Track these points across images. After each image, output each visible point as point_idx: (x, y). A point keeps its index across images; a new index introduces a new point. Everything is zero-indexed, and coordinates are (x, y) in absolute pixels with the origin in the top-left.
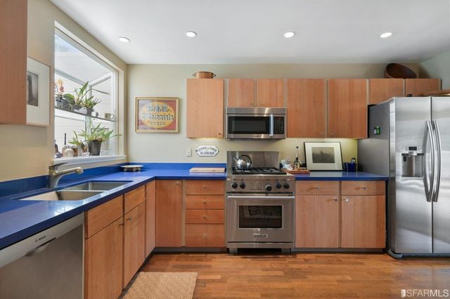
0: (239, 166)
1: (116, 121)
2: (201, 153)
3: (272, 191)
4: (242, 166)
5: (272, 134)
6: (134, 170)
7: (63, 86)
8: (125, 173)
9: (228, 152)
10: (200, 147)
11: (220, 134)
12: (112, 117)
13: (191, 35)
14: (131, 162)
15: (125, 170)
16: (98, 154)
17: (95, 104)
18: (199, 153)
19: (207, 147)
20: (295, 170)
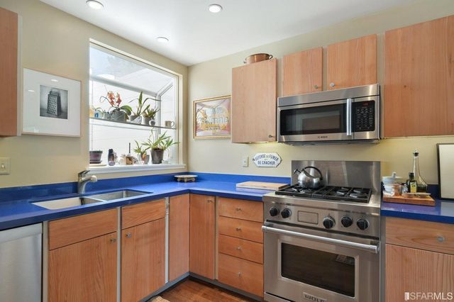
0: (301, 182)
1: (177, 128)
2: (259, 163)
3: (333, 229)
4: (304, 183)
5: (349, 132)
6: (186, 180)
7: (121, 98)
8: (179, 183)
9: (293, 162)
10: (258, 155)
11: (271, 136)
12: (172, 124)
13: (215, 9)
14: (191, 171)
15: (178, 180)
16: (160, 162)
17: (154, 113)
18: (256, 162)
19: (267, 154)
20: (404, 196)
